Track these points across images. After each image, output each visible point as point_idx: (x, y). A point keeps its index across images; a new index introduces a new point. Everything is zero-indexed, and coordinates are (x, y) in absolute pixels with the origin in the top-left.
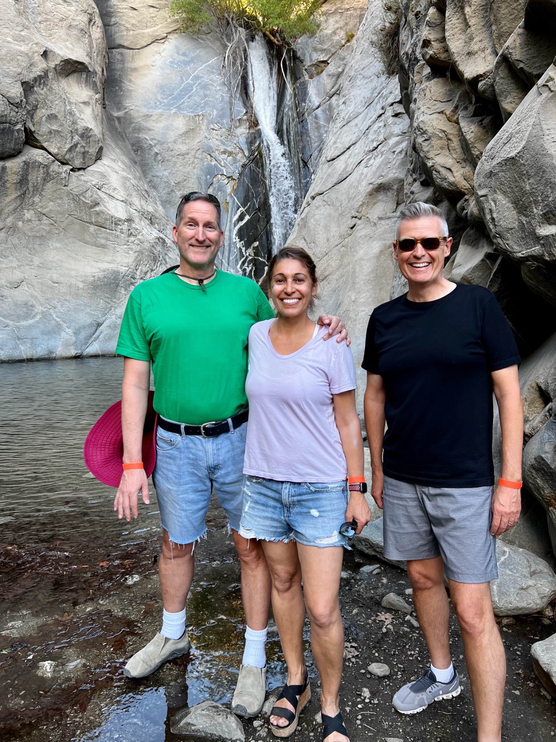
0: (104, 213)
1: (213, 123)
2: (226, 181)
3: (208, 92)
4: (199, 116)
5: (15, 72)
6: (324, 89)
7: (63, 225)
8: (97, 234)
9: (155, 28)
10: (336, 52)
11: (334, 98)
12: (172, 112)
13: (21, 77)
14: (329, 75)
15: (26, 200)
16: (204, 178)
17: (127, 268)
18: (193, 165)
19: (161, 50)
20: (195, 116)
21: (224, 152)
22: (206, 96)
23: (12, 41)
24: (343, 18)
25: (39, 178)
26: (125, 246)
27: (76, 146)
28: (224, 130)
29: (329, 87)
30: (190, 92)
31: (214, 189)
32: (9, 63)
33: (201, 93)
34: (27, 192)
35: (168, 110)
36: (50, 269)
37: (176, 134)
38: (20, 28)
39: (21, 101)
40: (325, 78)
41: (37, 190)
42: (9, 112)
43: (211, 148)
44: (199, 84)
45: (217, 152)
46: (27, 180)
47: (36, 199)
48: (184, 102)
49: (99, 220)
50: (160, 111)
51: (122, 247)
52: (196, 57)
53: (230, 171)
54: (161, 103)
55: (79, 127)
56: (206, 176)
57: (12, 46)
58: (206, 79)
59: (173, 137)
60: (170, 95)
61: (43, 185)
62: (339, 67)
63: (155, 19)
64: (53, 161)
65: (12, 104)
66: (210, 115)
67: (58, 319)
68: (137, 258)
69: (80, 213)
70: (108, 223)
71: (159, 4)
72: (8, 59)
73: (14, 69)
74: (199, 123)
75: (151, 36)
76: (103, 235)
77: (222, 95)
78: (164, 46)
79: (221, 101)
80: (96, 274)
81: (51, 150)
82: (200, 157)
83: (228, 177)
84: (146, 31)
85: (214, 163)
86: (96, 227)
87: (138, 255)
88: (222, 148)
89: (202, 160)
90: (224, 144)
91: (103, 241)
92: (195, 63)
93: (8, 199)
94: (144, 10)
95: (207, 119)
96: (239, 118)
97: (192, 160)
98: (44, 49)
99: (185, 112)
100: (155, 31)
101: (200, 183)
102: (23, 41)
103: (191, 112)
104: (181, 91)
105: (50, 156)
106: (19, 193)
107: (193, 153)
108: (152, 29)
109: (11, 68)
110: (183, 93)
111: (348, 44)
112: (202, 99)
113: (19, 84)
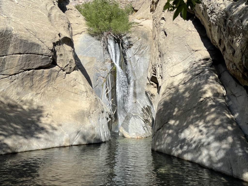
0: (77, 89)
1: (98, 60)
2: (102, 78)
3: (96, 50)
4: (94, 57)
5: (51, 39)
6: (132, 53)
7: (62, 93)
8: (74, 96)
9: (78, 30)
10: (135, 42)
11: (135, 55)
12: (85, 55)
13: (53, 41)
14: (134, 49)
15: (49, 83)
16: (95, 77)
17: (87, 110)
18: (92, 73)
19: (80, 36)
20: (92, 57)
21: (102, 69)
22: (95, 51)
23: (49, 29)
24: (136, 33)
25: (55, 75)
26: (85, 101)
27: (68, 65)
28: (101, 62)
29: (134, 52)
30: (90, 50)
31: (99, 81)
32: (49, 36)
33: (94, 50)
34: (50, 80)
35: (83, 55)
36: (58, 109)
37: (86, 63)
38: (50, 25)
39: (53, 49)
40: (132, 49)
41: (54, 79)
42: (48, 52)
43: (97, 68)
44: (93, 48)
45: (99, 69)
46: (51, 76)
47: (53, 83)
48: (88, 53)
49: (76, 91)
50: (81, 55)
51: (84, 101)
52: (91, 39)
53: (103, 75)
54: (81, 52)
55: (69, 59)
56: (96, 77)
57: (49, 30)
58: (95, 46)
59: (85, 63)
60: (84, 50)
61: (56, 78)
62: (136, 47)
63: (78, 27)
64: (61, 70)
65: (50, 50)
66: (97, 57)
67: (63, 130)
68: (90, 106)
69: (68, 88)
70: (79, 92)
71: (79, 23)
72: (48, 34)
73: (51, 38)
74: (94, 60)
75: (77, 32)
76: (77, 97)
77: (100, 52)
78: (81, 35)
79: (100, 53)
80: (76, 112)
81: (60, 66)
82: (94, 70)
83: (103, 77)
84: (75, 30)
85: (98, 72)
86: (74, 94)
87: (90, 104)
88: (101, 68)
89: (95, 71)
90: (102, 67)
91: (76, 99)
92: (91, 41)
93: (43, 82)
94: (75, 25)
95: (96, 58)
96: (106, 59)
97: (91, 71)
98: (59, 33)
99: (89, 56)
100: (78, 31)
101: (94, 79)
102: (52, 29)
103: (91, 56)
104: (87, 49)
105: (59, 68)
106: (47, 81)
107: (92, 69)
108: (77, 30)
109: (49, 37)
110: (88, 50)
111: (139, 40)
112: (94, 52)
113: (52, 43)
